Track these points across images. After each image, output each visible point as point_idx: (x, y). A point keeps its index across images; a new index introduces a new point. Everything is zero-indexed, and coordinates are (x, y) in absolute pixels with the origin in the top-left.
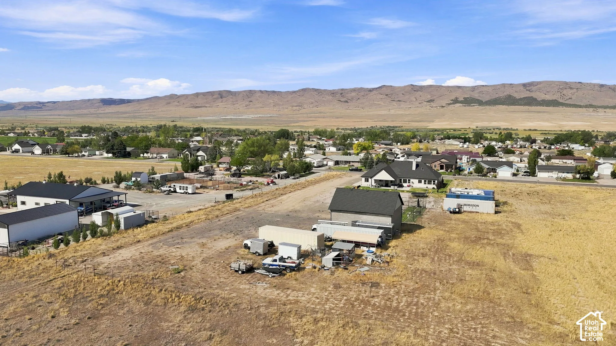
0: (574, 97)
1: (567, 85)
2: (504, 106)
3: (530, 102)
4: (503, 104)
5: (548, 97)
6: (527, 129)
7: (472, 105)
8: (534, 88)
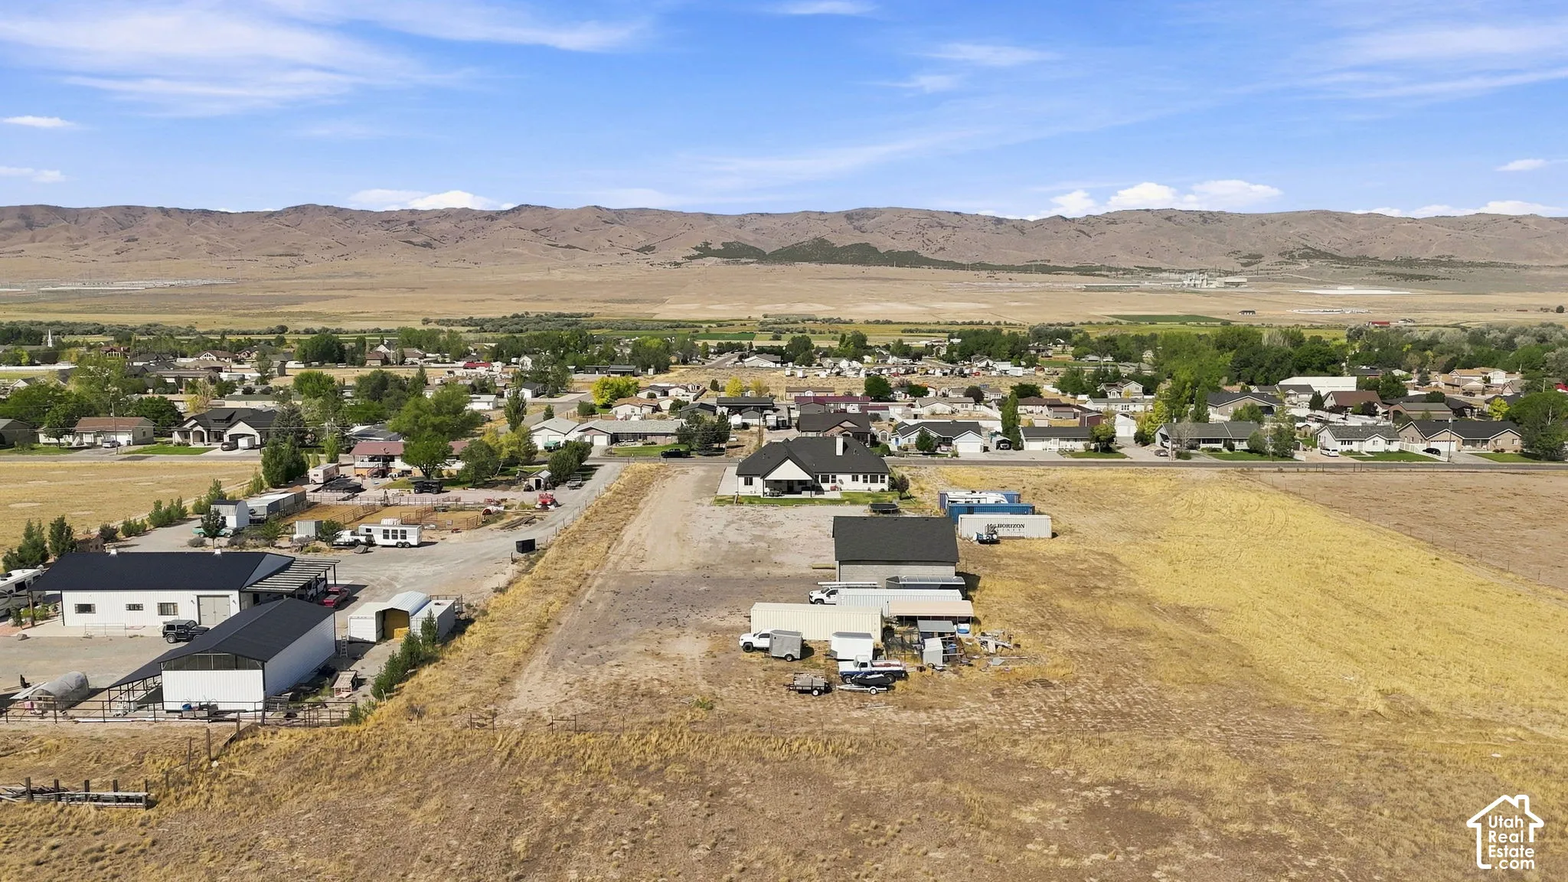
0: (949, 248)
1: (935, 220)
2: (813, 265)
3: (865, 255)
4: (810, 261)
5: (900, 246)
6: (872, 319)
7: (743, 260)
8: (868, 224)
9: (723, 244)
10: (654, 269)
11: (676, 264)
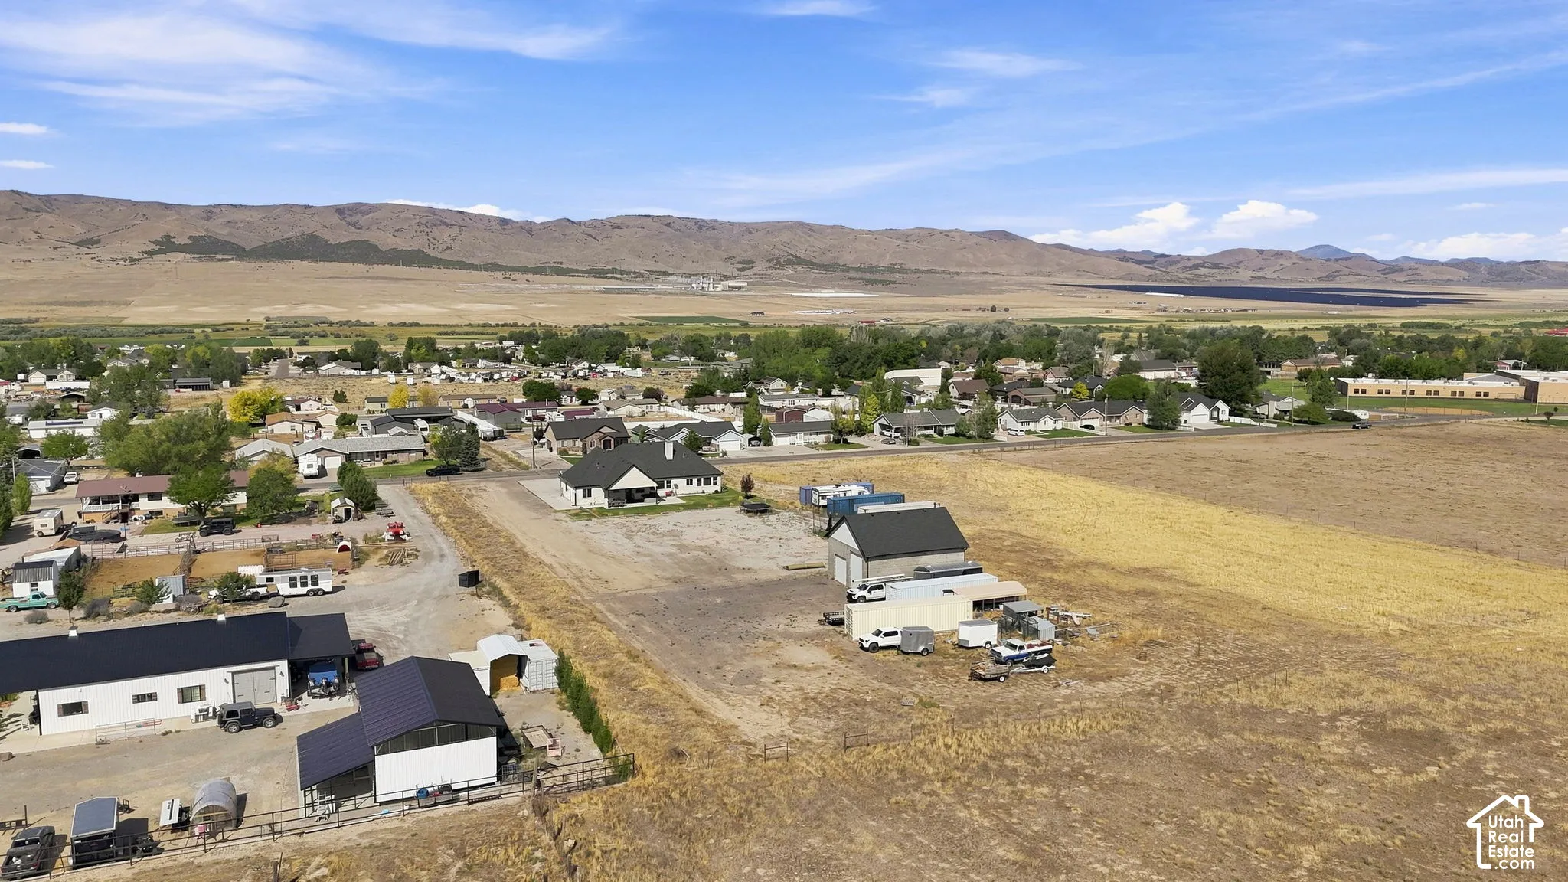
0: (457, 246)
1: (434, 219)
2: (306, 263)
3: (364, 253)
4: (303, 258)
5: (403, 244)
6: (396, 321)
7: (219, 257)
8: (363, 220)
9: (190, 238)
10: (102, 264)
11: (132, 260)
